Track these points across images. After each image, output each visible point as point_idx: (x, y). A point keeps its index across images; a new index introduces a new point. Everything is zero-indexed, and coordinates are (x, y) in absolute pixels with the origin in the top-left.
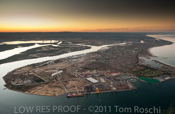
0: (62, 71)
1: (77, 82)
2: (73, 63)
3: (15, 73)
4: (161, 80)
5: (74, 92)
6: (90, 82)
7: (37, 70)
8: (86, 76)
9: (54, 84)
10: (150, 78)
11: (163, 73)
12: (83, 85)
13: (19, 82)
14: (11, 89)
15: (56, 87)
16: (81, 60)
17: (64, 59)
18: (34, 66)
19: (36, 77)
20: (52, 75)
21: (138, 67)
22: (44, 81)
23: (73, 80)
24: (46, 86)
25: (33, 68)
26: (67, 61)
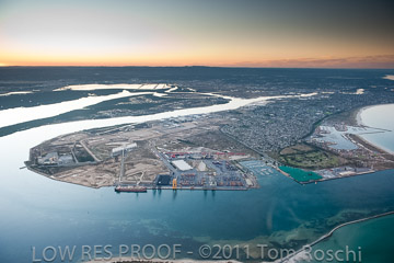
0: (135, 145)
1: (151, 166)
2: (168, 132)
3: (54, 144)
4: (328, 175)
5: (130, 184)
6: (175, 167)
7: (94, 141)
8: (176, 157)
9: (106, 167)
10: (306, 171)
11: (346, 161)
12: (157, 173)
13: (52, 158)
14: (32, 168)
15: (108, 171)
16: (188, 126)
17: (157, 122)
18: (94, 132)
19: (85, 152)
20: (114, 150)
21: (298, 147)
22: (93, 160)
23: (146, 163)
24: (92, 169)
25: (90, 136)
26: (160, 127)
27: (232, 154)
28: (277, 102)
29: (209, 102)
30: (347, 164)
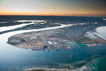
0: (37, 37)
1: (42, 43)
2: (45, 34)
3: (14, 37)
4: (89, 46)
5: (36, 48)
6: (48, 43)
7: (26, 36)
8: (48, 40)
9: (29, 43)
10: (84, 44)
11: (94, 42)
12: (43, 45)
13: (14, 41)
14: (9, 44)
15: (30, 44)
16: (51, 32)
17: (42, 31)
18: (25, 33)
19: (23, 39)
20: (31, 39)
21: (81, 38)
22: (26, 41)
23: (40, 42)
24: (25, 44)
25: (24, 35)
26: (43, 32)
27: (63, 40)
28: (74, 25)
29: (56, 26)
30: (94, 43)
